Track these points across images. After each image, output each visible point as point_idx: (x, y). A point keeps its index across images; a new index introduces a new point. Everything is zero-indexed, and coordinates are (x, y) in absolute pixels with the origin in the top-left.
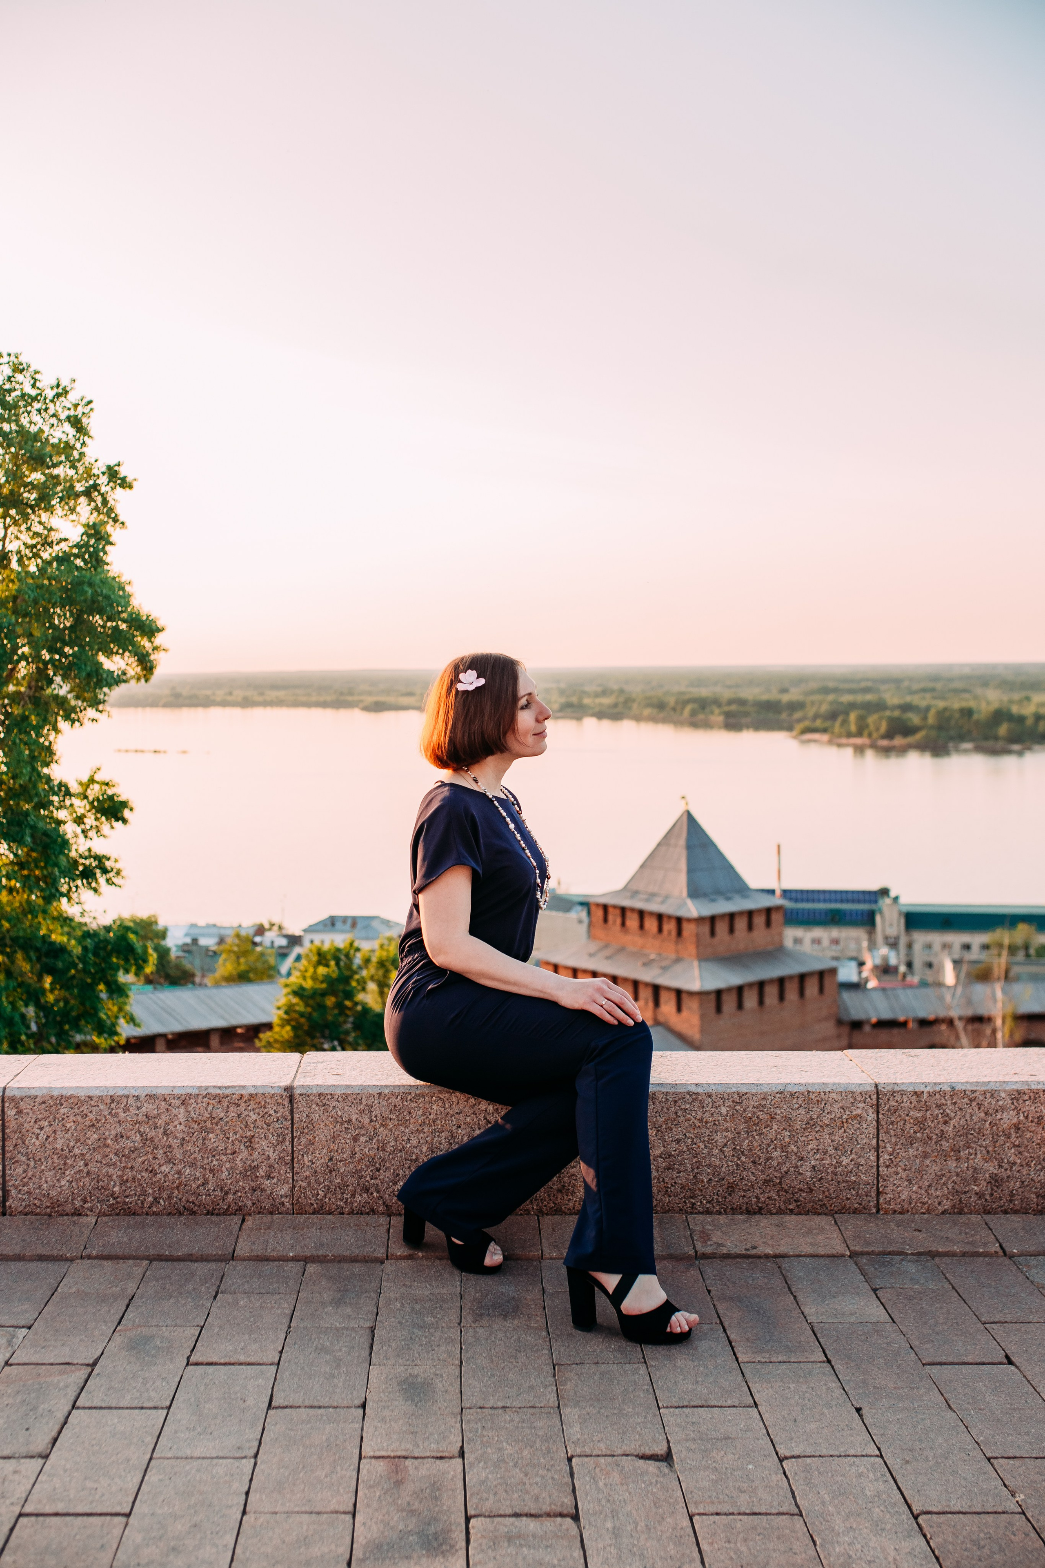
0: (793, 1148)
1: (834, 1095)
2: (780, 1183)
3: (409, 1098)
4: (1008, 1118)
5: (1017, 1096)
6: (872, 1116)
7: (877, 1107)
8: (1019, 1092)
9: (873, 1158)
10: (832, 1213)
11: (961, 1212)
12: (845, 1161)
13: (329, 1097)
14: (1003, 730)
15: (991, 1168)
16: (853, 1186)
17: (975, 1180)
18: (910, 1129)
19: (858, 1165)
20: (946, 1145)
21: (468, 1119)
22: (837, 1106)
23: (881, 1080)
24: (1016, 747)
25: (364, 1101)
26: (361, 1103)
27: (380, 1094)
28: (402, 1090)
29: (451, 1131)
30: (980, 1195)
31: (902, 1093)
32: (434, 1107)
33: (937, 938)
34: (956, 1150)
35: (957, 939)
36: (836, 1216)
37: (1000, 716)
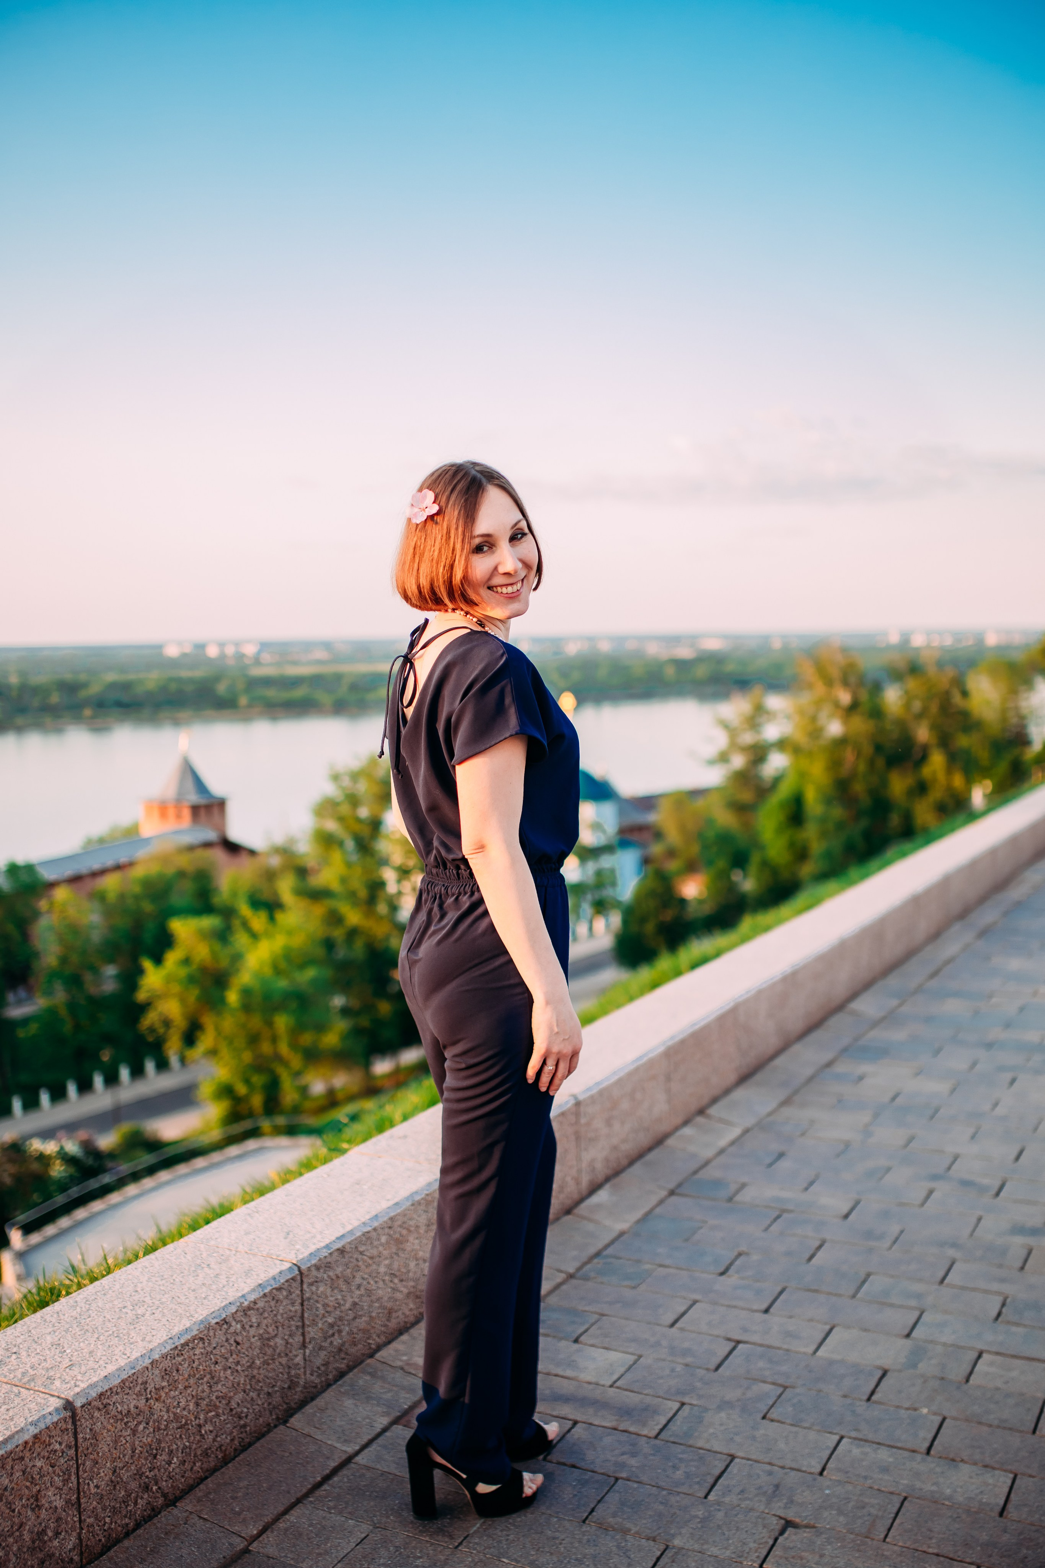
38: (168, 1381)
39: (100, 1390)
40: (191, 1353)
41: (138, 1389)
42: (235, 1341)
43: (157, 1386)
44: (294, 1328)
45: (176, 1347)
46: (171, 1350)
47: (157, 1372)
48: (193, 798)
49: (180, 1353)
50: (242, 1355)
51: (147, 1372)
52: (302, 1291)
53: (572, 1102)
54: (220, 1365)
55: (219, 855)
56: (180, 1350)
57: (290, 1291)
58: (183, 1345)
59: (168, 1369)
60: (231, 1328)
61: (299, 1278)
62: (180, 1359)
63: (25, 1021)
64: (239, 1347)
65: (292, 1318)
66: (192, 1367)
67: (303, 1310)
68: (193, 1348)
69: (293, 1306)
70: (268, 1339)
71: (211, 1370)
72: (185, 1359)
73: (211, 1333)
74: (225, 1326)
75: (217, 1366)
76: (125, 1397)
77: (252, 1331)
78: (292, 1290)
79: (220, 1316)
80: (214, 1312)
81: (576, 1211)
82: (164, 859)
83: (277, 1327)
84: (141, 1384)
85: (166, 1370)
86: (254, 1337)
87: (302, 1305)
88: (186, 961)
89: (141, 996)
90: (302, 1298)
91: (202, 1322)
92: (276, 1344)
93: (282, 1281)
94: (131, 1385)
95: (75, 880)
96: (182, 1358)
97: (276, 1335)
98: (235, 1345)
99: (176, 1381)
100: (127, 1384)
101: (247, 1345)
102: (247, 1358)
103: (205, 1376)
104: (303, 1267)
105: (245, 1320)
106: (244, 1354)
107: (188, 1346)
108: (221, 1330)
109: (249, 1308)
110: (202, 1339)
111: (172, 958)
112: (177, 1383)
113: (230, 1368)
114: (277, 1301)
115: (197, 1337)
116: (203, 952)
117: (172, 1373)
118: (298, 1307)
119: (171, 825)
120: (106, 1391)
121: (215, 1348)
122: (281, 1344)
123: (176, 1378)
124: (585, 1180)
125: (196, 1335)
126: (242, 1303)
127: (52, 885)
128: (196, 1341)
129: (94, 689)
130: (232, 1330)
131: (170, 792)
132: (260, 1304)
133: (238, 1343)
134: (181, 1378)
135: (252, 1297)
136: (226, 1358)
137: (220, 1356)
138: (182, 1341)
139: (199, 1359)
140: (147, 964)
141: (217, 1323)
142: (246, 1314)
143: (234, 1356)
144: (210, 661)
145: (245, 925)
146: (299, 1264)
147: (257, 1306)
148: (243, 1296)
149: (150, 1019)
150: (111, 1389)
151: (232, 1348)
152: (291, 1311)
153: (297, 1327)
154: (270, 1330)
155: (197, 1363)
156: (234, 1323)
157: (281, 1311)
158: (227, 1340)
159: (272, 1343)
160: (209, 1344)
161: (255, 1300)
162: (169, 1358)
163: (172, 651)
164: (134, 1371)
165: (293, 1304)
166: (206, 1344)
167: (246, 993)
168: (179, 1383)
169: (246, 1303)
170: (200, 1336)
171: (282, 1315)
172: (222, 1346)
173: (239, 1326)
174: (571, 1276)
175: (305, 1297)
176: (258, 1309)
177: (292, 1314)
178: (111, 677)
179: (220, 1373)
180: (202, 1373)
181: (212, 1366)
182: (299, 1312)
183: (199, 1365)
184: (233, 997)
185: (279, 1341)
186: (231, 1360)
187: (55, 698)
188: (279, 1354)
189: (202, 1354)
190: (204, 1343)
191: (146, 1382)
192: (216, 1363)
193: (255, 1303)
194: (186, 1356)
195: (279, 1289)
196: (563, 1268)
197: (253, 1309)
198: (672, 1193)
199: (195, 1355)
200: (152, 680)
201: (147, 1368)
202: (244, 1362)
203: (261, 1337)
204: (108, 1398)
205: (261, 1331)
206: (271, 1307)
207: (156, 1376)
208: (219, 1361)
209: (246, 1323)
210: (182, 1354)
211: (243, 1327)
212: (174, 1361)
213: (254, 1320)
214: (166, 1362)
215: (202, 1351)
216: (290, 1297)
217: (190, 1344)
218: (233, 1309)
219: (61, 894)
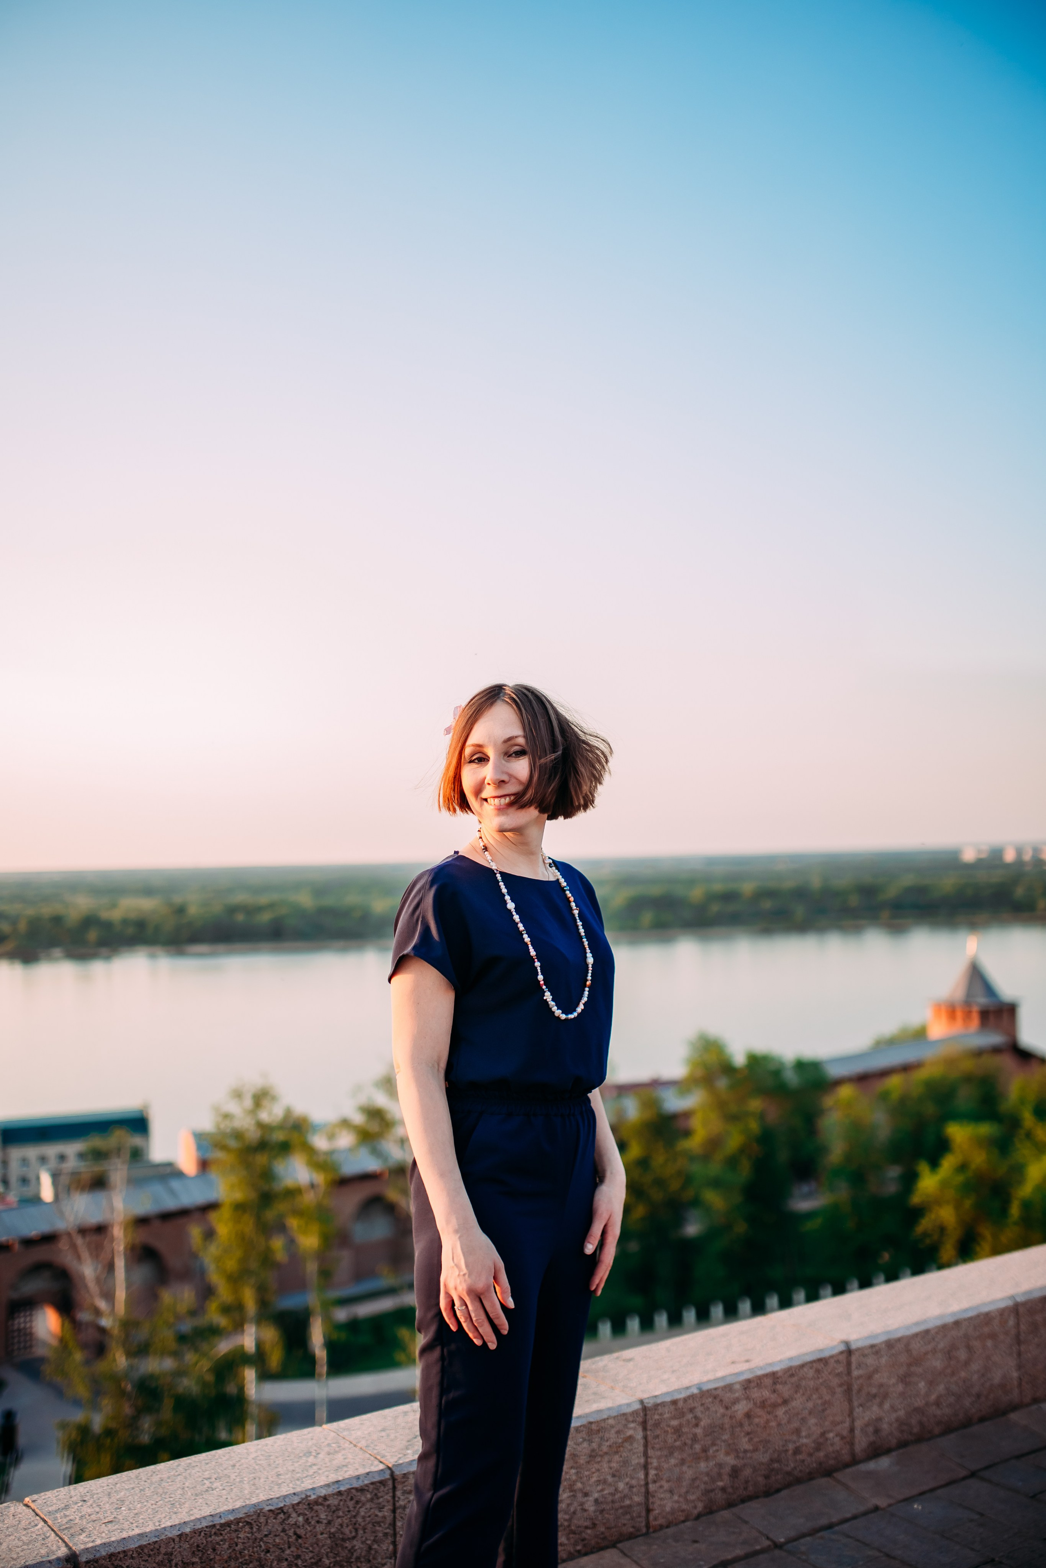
0: (579, 1485)
1: (611, 1422)
2: (569, 1526)
3: (213, 1531)
4: (741, 1408)
5: (748, 1384)
6: (639, 1435)
7: (644, 1425)
8: (749, 1381)
9: (641, 1475)
10: (613, 1545)
11: (711, 1512)
12: (621, 1486)
13: (122, 1556)
14: (93, 935)
15: (731, 1460)
16: (628, 1510)
17: (720, 1475)
18: (670, 1439)
19: (632, 1487)
20: (698, 1447)
21: (277, 1540)
22: (613, 1431)
23: (644, 1396)
24: (104, 951)
25: (163, 1550)
26: (159, 1553)
27: (180, 1536)
28: (204, 1524)
29: (259, 1560)
30: (723, 1489)
31: (663, 1404)
32: (241, 1535)
33: (31, 1152)
34: (705, 1450)
35: (52, 1150)
36: (620, 1545)
37: (89, 921)
38: (200, 1558)
39: (112, 1550)
40: (234, 1535)
41: (160, 1558)
42: (295, 1533)
43: (185, 1560)
44: (380, 1535)
45: (214, 1526)
46: (207, 1527)
47: (186, 1546)
48: (982, 1000)
49: (217, 1532)
50: (304, 1550)
51: (173, 1544)
52: (394, 1497)
53: (842, 1348)
54: (274, 1555)
55: (1007, 1062)
56: (218, 1529)
57: (376, 1494)
58: (222, 1525)
59: (202, 1546)
60: (291, 1519)
61: (390, 1483)
62: (218, 1539)
63: (810, 1215)
64: (300, 1541)
65: (379, 1523)
66: (234, 1550)
67: (395, 1518)
68: (236, 1531)
69: (380, 1511)
70: (343, 1540)
71: (260, 1558)
72: (225, 1540)
73: (262, 1519)
74: (282, 1515)
75: (268, 1555)
76: (143, 1563)
77: (320, 1528)
78: (379, 1494)
79: (277, 1504)
80: (271, 1499)
81: (838, 1475)
82: (950, 1062)
83: (356, 1530)
84: (165, 1554)
85: (198, 1546)
86: (322, 1534)
87: (394, 1511)
88: (962, 1167)
89: (916, 1199)
90: (394, 1504)
91: (254, 1505)
92: (353, 1547)
93: (366, 1482)
94: (151, 1553)
95: (863, 1079)
96: (221, 1538)
97: (354, 1538)
98: (294, 1537)
99: (211, 1560)
100: (146, 1551)
101: (312, 1540)
102: (311, 1555)
103: (251, 1562)
104: (397, 1472)
105: (309, 1514)
106: (307, 1548)
107: (230, 1527)
108: (275, 1518)
109: (316, 1502)
110: (248, 1523)
111: (948, 1163)
112: (212, 1562)
113: (287, 1560)
114: (357, 1502)
115: (243, 1520)
116: (979, 1159)
117: (207, 1551)
118: (386, 1512)
119: (957, 1028)
120: (119, 1553)
121: (266, 1536)
122: (361, 1548)
123: (212, 1557)
124: (861, 1443)
125: (241, 1518)
126: (307, 1496)
127: (838, 1082)
128: (241, 1524)
129: (892, 892)
130: (292, 1521)
131: (959, 994)
132: (333, 1502)
133: (299, 1537)
134: (218, 1558)
135: (323, 1492)
136: (281, 1549)
137: (274, 1545)
138: (223, 1521)
139: (243, 1543)
140: (923, 1168)
141: (270, 1511)
142: (312, 1509)
143: (293, 1549)
144: (1008, 866)
145: (1029, 1135)
146: (394, 1469)
147: (328, 1503)
148: (313, 1489)
149: (925, 1224)
150: (124, 1552)
151: (290, 1540)
152: (377, 1516)
153: (386, 1535)
154: (346, 1531)
155: (240, 1546)
156: (294, 1515)
157: (362, 1514)
158: (284, 1531)
159: (348, 1544)
160: (259, 1530)
161: (325, 1496)
162: (202, 1534)
163: (969, 856)
164: (157, 1539)
165: (381, 1509)
166: (255, 1530)
167: (1026, 1205)
168: (215, 1562)
169: (313, 1497)
170: (247, 1519)
171: (364, 1517)
172: (276, 1536)
173: (301, 1519)
174: (777, 1546)
175: (397, 1504)
176: (329, 1506)
177: (378, 1519)
178: (908, 880)
179: (271, 1562)
180: (247, 1558)
181: (262, 1555)
182: (389, 1520)
183: (244, 1549)
184: (1015, 1211)
185: (357, 1544)
186: (288, 1552)
187: (854, 901)
188: (358, 1558)
189: (249, 1539)
190: (252, 1528)
191: (171, 1554)
192: (268, 1551)
193: (325, 1498)
194: (226, 1537)
195: (361, 1490)
196: (771, 1536)
197: (321, 1504)
198: (973, 1475)
199: (238, 1538)
200: (948, 883)
201: (174, 1540)
202: (307, 1558)
203: (332, 1536)
204: (120, 1560)
205: (333, 1530)
206: (348, 1507)
207: (185, 1549)
208: (271, 1550)
209: (312, 1517)
210: (221, 1534)
211: (307, 1521)
212: (209, 1539)
213: (323, 1516)
214: (199, 1538)
215: (249, 1535)
216: (376, 1501)
217: (233, 1526)
218: (296, 1500)
219: (846, 1092)
